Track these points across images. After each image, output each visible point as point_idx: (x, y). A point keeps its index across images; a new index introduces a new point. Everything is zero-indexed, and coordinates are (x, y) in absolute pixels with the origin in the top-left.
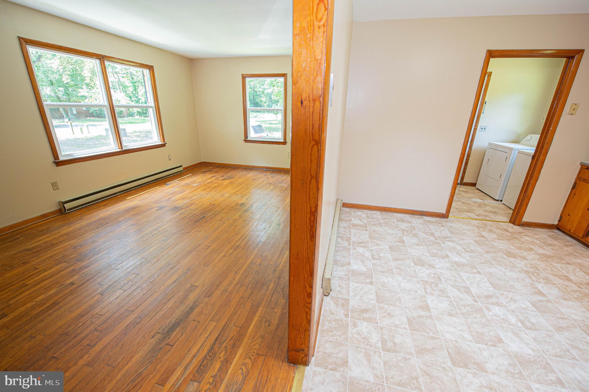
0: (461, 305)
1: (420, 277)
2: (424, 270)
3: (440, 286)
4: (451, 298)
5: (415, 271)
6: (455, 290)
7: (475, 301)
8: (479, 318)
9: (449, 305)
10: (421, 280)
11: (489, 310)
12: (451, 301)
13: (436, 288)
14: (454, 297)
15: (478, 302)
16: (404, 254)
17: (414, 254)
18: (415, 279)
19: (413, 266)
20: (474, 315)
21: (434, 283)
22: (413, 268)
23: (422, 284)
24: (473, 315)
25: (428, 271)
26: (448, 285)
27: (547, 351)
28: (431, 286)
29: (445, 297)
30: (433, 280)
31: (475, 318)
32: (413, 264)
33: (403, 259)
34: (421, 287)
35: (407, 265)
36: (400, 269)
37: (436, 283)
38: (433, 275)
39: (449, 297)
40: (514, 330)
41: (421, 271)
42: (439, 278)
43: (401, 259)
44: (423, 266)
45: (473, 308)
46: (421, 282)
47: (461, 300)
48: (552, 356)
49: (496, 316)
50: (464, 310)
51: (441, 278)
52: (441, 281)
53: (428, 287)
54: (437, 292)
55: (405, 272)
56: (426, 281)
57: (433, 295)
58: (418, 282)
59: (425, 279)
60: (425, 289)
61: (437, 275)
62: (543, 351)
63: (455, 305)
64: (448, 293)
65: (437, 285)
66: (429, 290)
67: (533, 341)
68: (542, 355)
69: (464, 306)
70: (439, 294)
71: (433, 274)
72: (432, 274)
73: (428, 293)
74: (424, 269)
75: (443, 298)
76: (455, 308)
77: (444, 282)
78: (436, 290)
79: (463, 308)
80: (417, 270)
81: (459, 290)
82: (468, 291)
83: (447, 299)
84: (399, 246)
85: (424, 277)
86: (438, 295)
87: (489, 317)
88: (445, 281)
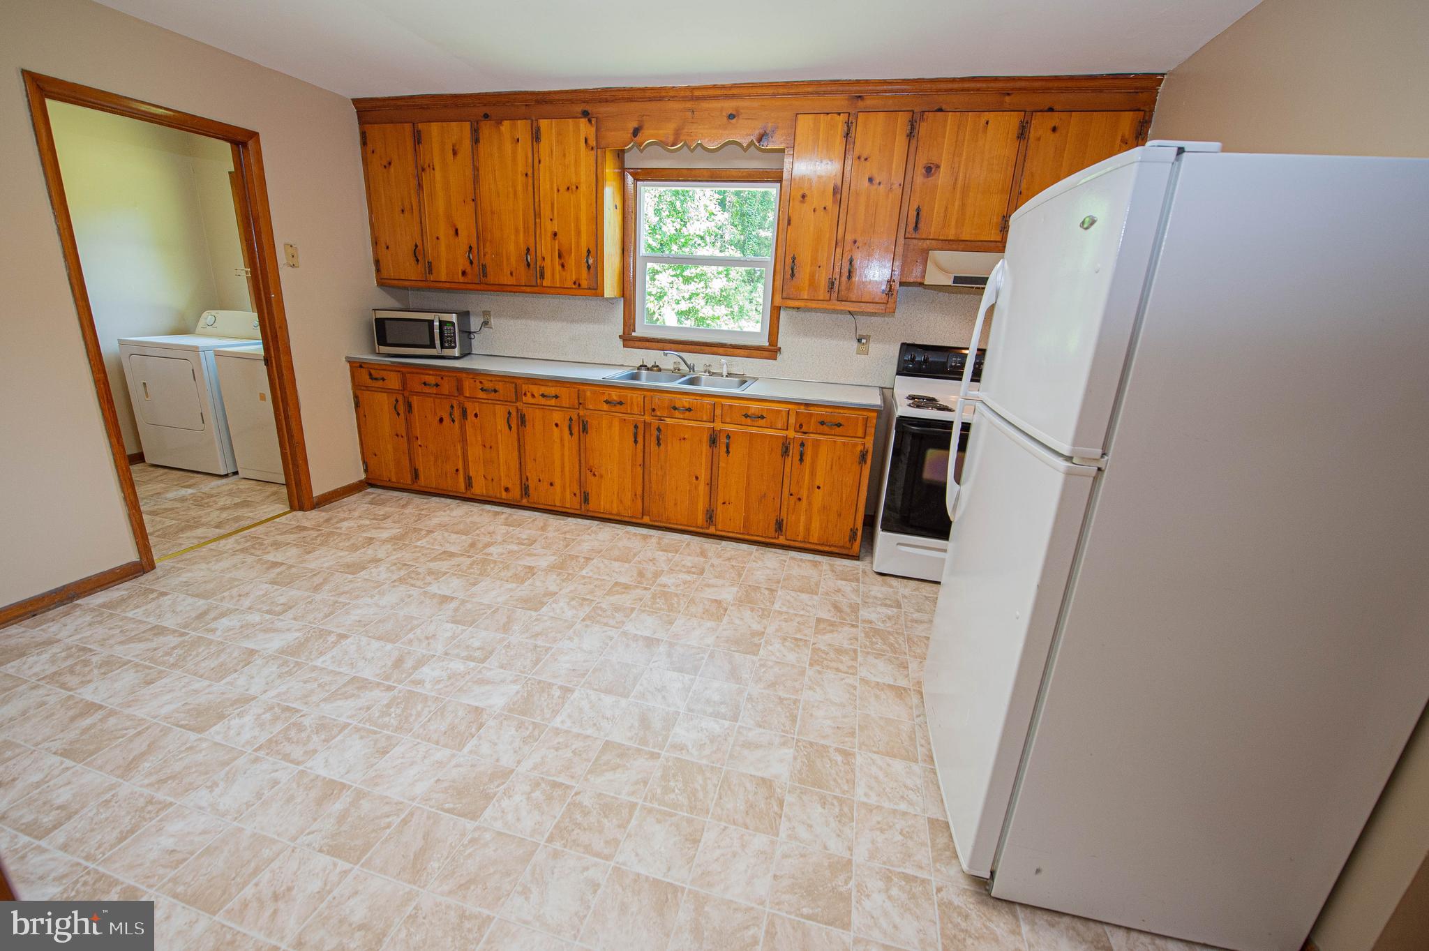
0: (379, 717)
1: (243, 746)
2: (236, 722)
3: (307, 722)
4: (350, 724)
5: (216, 744)
6: (340, 703)
7: (389, 688)
8: (423, 709)
9: (362, 738)
10: (255, 750)
11: (420, 683)
12: (357, 730)
13: (304, 735)
14: (352, 717)
15: (395, 687)
16: (139, 733)
17: (164, 711)
18: (241, 761)
19: (199, 739)
20: (414, 712)
21: (288, 729)
22: (204, 745)
23: (268, 754)
24: (411, 715)
25: (248, 719)
26: (318, 705)
27: (525, 667)
28: (289, 740)
29: (340, 732)
30: (279, 726)
31: (419, 714)
32: (193, 736)
33: (149, 746)
34: (274, 763)
35: (181, 752)
36: (172, 777)
37: (294, 724)
38: (268, 716)
39: (346, 726)
40: (475, 679)
41: (232, 732)
42: (288, 709)
43: (143, 754)
44: (221, 717)
45: (398, 704)
46: (261, 754)
47: (369, 708)
48: (533, 668)
49: (438, 682)
50: (392, 720)
51: (290, 705)
52: (297, 711)
53: (288, 748)
54: (315, 738)
55: (194, 770)
56: (270, 741)
57: (315, 751)
58: (257, 760)
59: (262, 740)
60: (286, 757)
61: (276, 709)
62: (521, 672)
63: (371, 728)
64: (335, 720)
65: (300, 728)
66: (297, 752)
67: (502, 670)
68: (526, 677)
69: (384, 714)
70: (323, 737)
71: (264, 713)
72: (264, 716)
73: (300, 759)
74: (232, 722)
75: (339, 738)
76: (375, 733)
77: (305, 709)
78: (309, 737)
79: (387, 719)
80: (218, 739)
81: (346, 697)
82: (362, 684)
83: (346, 731)
84: (93, 726)
85: (255, 737)
86: (324, 741)
87: (433, 694)
88: (306, 703)
